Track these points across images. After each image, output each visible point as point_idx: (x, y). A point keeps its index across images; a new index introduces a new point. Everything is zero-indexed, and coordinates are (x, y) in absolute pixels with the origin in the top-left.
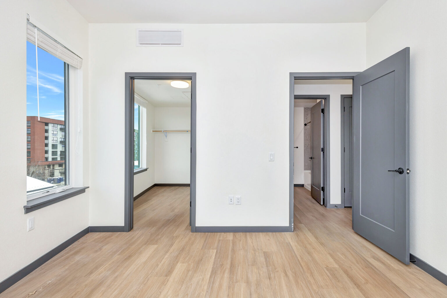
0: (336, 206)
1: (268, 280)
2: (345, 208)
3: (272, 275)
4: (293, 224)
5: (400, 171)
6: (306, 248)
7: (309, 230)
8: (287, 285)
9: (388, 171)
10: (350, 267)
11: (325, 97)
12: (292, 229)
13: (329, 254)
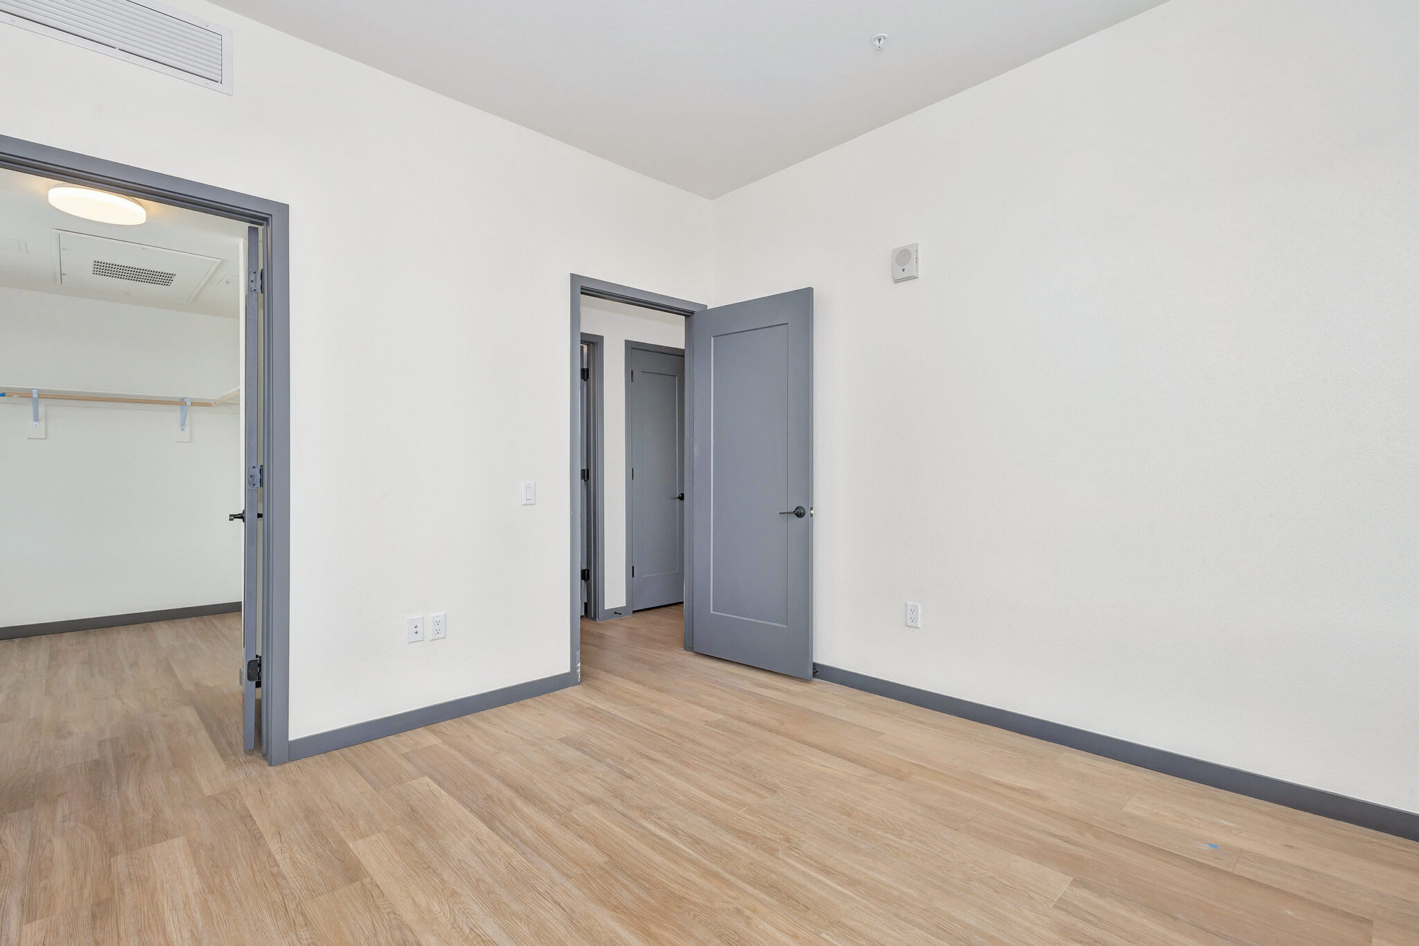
0: (617, 612)
1: (630, 780)
2: (635, 615)
3: (627, 771)
4: (579, 665)
5: (799, 513)
6: (638, 705)
7: (607, 672)
8: (673, 775)
9: (780, 513)
10: (740, 710)
11: (593, 340)
12: (577, 679)
13: (688, 701)
